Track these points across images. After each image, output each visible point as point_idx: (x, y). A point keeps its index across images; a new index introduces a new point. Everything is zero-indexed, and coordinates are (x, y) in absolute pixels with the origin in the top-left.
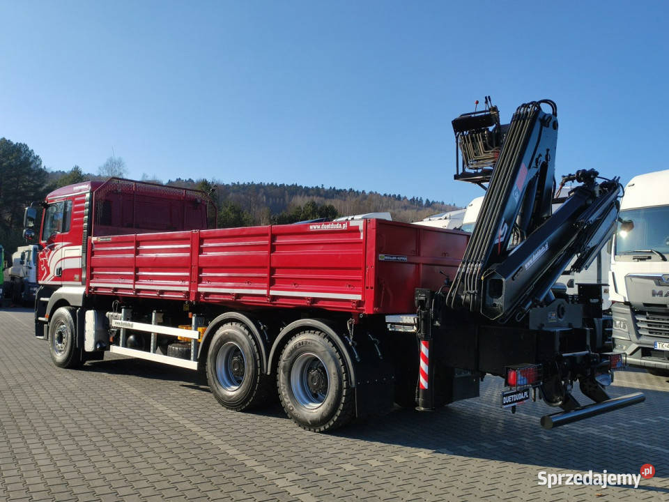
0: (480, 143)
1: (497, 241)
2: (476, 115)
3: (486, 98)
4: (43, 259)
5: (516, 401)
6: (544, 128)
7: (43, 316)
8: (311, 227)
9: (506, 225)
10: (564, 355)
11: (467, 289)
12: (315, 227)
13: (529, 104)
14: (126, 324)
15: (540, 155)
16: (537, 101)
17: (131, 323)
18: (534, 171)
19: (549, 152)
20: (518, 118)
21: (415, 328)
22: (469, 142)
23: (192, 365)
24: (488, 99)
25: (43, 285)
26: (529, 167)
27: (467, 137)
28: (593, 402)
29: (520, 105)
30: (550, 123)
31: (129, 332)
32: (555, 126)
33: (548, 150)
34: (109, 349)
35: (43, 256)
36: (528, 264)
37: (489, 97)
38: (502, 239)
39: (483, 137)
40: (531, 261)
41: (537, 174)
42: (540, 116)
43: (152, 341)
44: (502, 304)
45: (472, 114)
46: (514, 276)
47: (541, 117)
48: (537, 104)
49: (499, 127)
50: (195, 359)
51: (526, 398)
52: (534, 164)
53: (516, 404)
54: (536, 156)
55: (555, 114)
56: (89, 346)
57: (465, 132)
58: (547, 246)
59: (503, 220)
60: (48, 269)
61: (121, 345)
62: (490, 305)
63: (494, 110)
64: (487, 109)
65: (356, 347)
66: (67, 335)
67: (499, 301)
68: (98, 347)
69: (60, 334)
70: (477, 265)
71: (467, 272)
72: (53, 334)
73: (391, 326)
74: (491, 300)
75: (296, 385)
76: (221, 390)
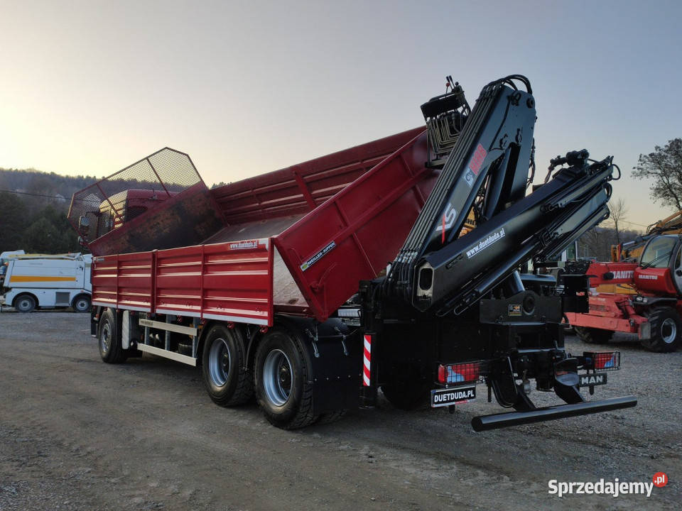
0: (447, 127)
1: (439, 228)
2: (444, 97)
3: (447, 78)
5: (455, 400)
6: (511, 106)
10: (520, 351)
11: (401, 280)
14: (149, 323)
15: (507, 136)
16: (507, 76)
17: (151, 322)
18: (497, 153)
19: (520, 133)
21: (359, 322)
23: (191, 361)
24: (449, 79)
26: (490, 148)
27: (435, 122)
28: (564, 403)
29: (487, 84)
30: (521, 100)
31: (150, 330)
32: (531, 103)
33: (518, 130)
34: (137, 347)
36: (472, 251)
37: (450, 77)
38: (448, 227)
39: (450, 120)
40: (476, 249)
43: (166, 338)
44: (431, 295)
46: (448, 264)
47: (510, 96)
48: (508, 79)
50: (195, 356)
51: (470, 398)
52: (496, 146)
53: (454, 403)
54: (501, 136)
55: (529, 91)
56: (125, 344)
58: (503, 232)
59: (449, 205)
61: (145, 342)
62: (421, 297)
63: (458, 90)
64: (450, 90)
65: (317, 343)
66: (109, 334)
67: (429, 293)
68: (132, 344)
69: (106, 332)
70: (413, 254)
71: (403, 261)
72: (101, 333)
73: (343, 321)
74: (422, 291)
75: (269, 382)
76: (213, 385)
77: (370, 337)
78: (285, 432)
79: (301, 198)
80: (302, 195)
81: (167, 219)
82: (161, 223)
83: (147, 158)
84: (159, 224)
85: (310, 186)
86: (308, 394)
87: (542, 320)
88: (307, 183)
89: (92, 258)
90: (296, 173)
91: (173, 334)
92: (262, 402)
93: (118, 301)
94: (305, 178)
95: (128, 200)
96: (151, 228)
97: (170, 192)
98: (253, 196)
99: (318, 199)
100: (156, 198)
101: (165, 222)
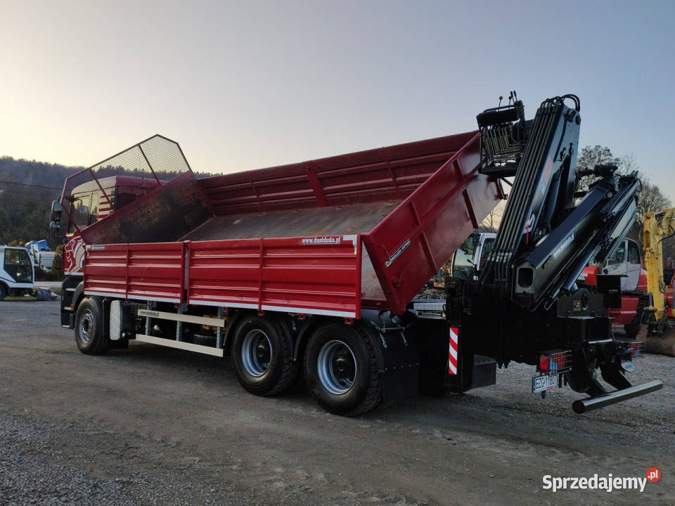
0: (506, 138)
1: (525, 231)
2: (500, 110)
3: (511, 93)
4: (69, 251)
6: (568, 123)
7: (69, 306)
8: (303, 241)
9: (533, 215)
10: (590, 343)
11: (498, 278)
12: (307, 241)
13: (553, 99)
14: (152, 314)
15: (564, 149)
16: (561, 96)
17: (156, 312)
18: (559, 164)
19: (572, 147)
20: (542, 113)
21: (444, 315)
22: (493, 136)
23: (218, 352)
25: (68, 276)
26: (555, 160)
27: (493, 132)
29: (544, 100)
30: (573, 117)
31: (154, 321)
32: (578, 121)
33: (571, 144)
34: (135, 338)
35: (69, 248)
36: (557, 253)
37: (515, 92)
38: (530, 230)
39: (508, 131)
40: (559, 250)
41: (561, 167)
42: (565, 111)
43: (178, 329)
44: (532, 292)
45: (497, 109)
46: (544, 264)
47: (565, 113)
48: (560, 99)
49: (523, 121)
50: (221, 347)
52: (559, 157)
54: (561, 150)
55: (578, 108)
56: (115, 333)
57: (489, 127)
58: (573, 236)
59: (531, 211)
60: (74, 260)
61: (146, 333)
62: (520, 294)
63: (519, 105)
64: (512, 104)
65: (383, 334)
66: (90, 324)
67: (529, 290)
68: (124, 335)
69: (86, 323)
70: (507, 254)
71: (497, 261)
72: (78, 324)
73: (420, 314)
74: (521, 288)
75: (323, 372)
76: (248, 377)
77: (457, 329)
78: (347, 418)
79: (310, 192)
80: (312, 190)
81: (157, 207)
82: (151, 211)
83: (139, 145)
84: (149, 212)
85: (324, 181)
86: (375, 383)
87: (591, 315)
88: (321, 179)
89: (84, 247)
90: (309, 169)
91: (184, 325)
92: (316, 391)
93: (127, 291)
94: (319, 174)
95: (117, 186)
96: (142, 216)
97: (160, 181)
98: (252, 188)
99: (328, 195)
100: (143, 185)
101: (154, 211)
